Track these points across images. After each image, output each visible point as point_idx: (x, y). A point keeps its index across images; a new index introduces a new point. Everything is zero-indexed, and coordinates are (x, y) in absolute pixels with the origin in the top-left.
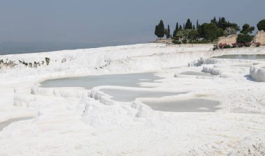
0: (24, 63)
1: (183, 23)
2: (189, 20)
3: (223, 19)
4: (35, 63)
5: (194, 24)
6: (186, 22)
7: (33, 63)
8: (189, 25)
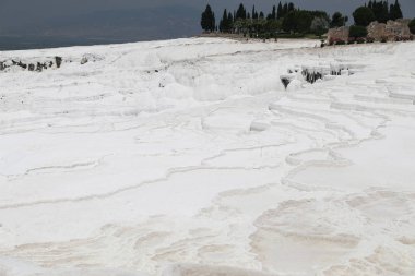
0: (20, 64)
1: (233, 10)
2: (241, 6)
3: (291, 5)
4: (39, 64)
5: (249, 11)
6: (237, 8)
7: (36, 65)
8: (241, 12)
